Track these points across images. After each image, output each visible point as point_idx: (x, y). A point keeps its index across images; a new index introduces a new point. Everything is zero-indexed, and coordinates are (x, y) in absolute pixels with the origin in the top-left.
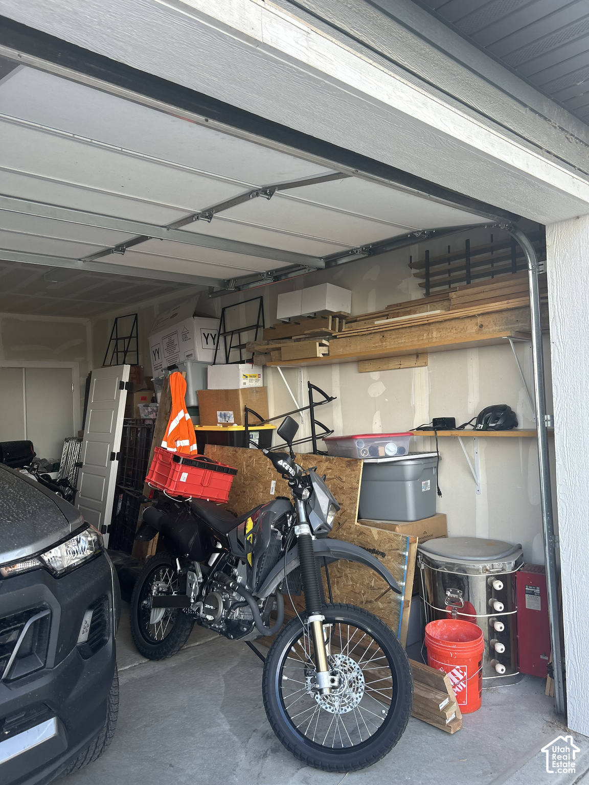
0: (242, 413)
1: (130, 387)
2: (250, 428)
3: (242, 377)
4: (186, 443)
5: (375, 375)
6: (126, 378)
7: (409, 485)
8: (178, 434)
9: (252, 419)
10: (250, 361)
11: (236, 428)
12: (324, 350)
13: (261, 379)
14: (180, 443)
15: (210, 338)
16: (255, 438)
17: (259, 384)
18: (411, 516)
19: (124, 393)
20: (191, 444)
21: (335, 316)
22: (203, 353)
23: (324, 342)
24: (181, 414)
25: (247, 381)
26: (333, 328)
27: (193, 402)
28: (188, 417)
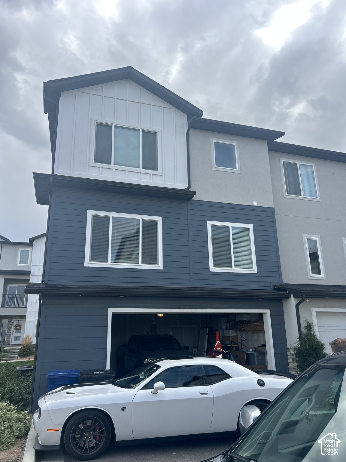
0: (231, 342)
1: (208, 334)
2: (232, 346)
3: (231, 333)
4: (219, 349)
5: (255, 334)
6: (207, 332)
7: (256, 358)
8: (217, 347)
9: (233, 343)
10: (233, 329)
11: (229, 345)
12: (244, 329)
13: (236, 334)
14: (218, 349)
15: (226, 323)
16: (234, 348)
17: (236, 335)
18: (257, 364)
19: (207, 336)
20: (220, 349)
21: (246, 321)
22: (224, 326)
23: (244, 327)
24: (218, 342)
25: (232, 334)
26: (246, 324)
27: (221, 339)
28: (220, 342)
